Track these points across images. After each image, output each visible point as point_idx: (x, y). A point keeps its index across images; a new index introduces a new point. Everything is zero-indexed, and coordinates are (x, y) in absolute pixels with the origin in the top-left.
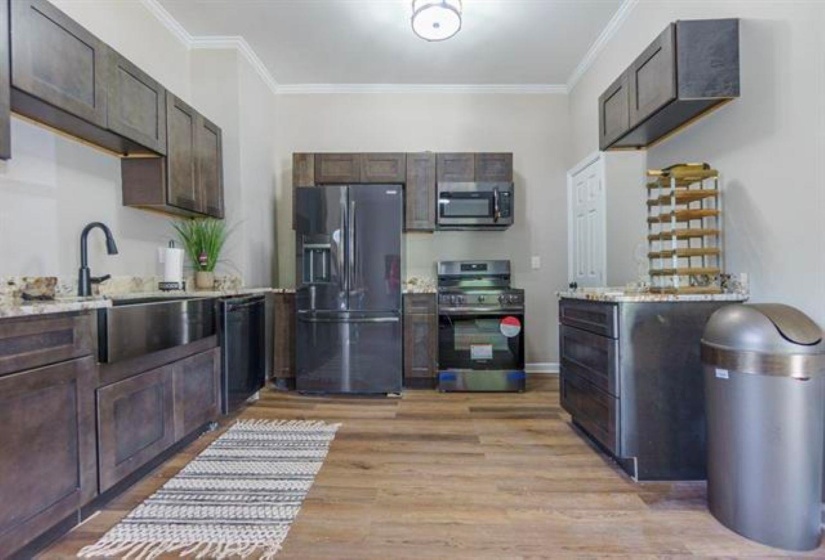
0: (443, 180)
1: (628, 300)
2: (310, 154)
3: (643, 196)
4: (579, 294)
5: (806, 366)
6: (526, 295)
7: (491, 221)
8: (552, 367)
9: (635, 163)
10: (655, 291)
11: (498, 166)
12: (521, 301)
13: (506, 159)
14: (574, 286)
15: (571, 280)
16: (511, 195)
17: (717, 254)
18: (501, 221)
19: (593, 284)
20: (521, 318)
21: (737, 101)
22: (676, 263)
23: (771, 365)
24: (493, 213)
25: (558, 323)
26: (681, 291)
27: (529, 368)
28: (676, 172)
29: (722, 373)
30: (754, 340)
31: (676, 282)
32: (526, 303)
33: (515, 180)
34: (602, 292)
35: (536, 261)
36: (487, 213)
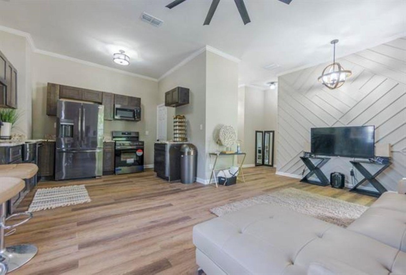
0: (117, 104)
1: (169, 144)
2: (57, 85)
3: (173, 121)
4: (159, 142)
5: (194, 153)
6: (145, 143)
7: (133, 119)
8: (152, 166)
9: (173, 110)
10: (174, 141)
11: (136, 102)
12: (143, 145)
13: (139, 100)
14: (158, 140)
15: (157, 139)
16: (140, 112)
17: (185, 134)
18: (137, 119)
19: (163, 140)
20: (143, 150)
21: (188, 105)
22: (178, 136)
23: (189, 153)
24: (134, 117)
25: (154, 150)
26: (179, 141)
27: (145, 166)
28: (178, 117)
29: (182, 156)
30: (187, 150)
31: (178, 139)
32: (145, 145)
33: (141, 107)
34: (163, 142)
35: (147, 133)
36: (132, 116)
